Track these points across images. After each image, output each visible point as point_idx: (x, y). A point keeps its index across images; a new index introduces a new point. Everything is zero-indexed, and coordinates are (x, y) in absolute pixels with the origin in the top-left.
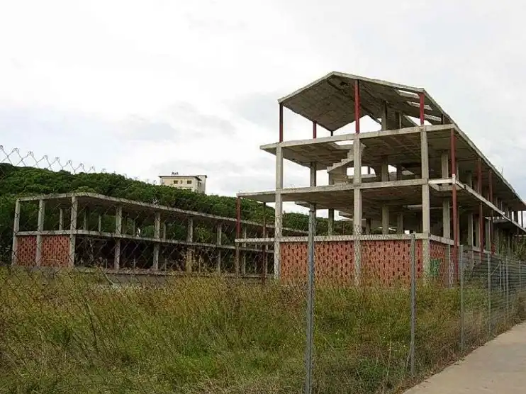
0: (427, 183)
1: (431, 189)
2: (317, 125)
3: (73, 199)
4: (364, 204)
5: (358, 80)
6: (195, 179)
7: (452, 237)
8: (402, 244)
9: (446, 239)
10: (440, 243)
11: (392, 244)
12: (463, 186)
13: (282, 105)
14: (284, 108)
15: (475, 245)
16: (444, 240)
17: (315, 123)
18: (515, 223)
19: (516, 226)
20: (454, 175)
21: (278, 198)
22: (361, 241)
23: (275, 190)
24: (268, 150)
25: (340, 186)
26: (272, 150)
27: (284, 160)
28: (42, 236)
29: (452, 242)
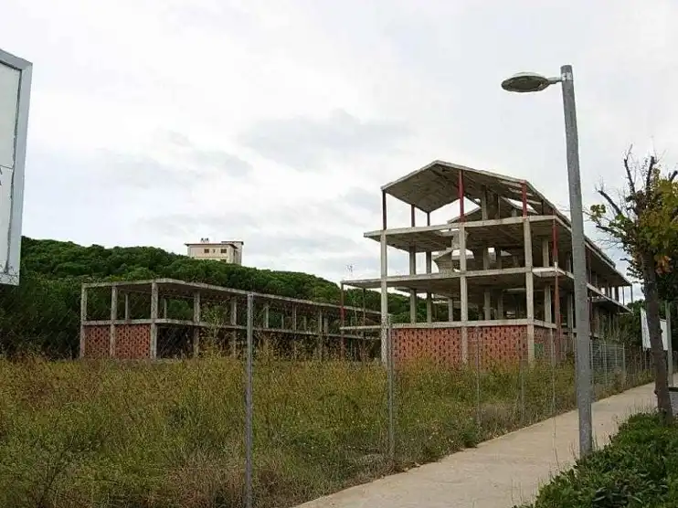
0: (531, 272)
1: (534, 275)
2: (416, 209)
3: (153, 285)
4: (469, 291)
5: (462, 170)
6: (230, 247)
7: (553, 321)
8: (507, 329)
9: (548, 324)
10: (543, 328)
11: (498, 329)
12: (564, 273)
13: (384, 192)
14: (387, 195)
15: (574, 326)
16: (546, 325)
17: (413, 206)
18: (616, 302)
19: (617, 305)
20: (556, 264)
21: (384, 285)
22: (468, 328)
23: (380, 277)
24: (372, 237)
25: (447, 274)
26: (377, 238)
27: (388, 247)
28: (116, 326)
29: (554, 326)
